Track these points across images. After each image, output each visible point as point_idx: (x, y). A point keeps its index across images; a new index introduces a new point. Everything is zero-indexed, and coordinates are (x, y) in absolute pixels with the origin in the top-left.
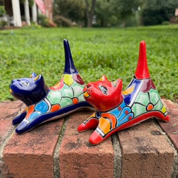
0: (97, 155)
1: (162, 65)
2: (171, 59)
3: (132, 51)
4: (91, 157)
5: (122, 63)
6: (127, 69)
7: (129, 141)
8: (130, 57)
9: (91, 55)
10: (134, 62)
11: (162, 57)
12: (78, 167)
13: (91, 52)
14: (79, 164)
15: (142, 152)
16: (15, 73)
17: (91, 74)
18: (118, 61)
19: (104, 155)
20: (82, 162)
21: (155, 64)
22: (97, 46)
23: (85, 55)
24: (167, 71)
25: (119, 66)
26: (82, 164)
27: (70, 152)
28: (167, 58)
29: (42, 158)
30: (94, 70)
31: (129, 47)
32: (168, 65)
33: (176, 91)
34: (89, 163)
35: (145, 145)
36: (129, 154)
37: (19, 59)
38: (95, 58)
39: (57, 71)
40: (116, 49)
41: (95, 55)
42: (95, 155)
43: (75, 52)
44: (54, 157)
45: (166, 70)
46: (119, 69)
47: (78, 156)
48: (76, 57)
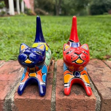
0: (84, 100)
1: (110, 39)
7: (105, 90)
8: (88, 34)
9: (62, 32)
11: (109, 34)
12: (69, 109)
16: (14, 43)
21: (105, 38)
27: (64, 98)
29: (43, 102)
34: (77, 106)
38: (65, 34)
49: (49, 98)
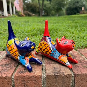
0: (33, 76)
1: (73, 33)
2: (78, 30)
3: (59, 27)
4: (30, 77)
5: (54, 33)
6: (56, 36)
7: (50, 69)
8: (58, 30)
9: (39, 29)
10: (60, 32)
11: (74, 30)
12: (24, 83)
13: (40, 28)
14: (24, 81)
15: (56, 74)
16: (1, 38)
17: (38, 38)
18: (52, 32)
19: (37, 76)
20: (26, 80)
21: (70, 33)
22: (43, 25)
23: (36, 29)
24: (76, 36)
25: (52, 34)
26: (26, 81)
27: (20, 75)
28: (76, 30)
29: (5, 78)
30: (40, 36)
31: (58, 25)
32: (76, 33)
33: (78, 45)
34: (29, 81)
35: (58, 71)
36: (49, 76)
37: (4, 31)
38: (41, 31)
39: (22, 37)
40: (52, 26)
41: (41, 29)
42: (32, 76)
43: (32, 28)
44: (12, 78)
45: (75, 36)
46: (52, 36)
47: (24, 77)
48: (32, 30)
49: (10, 76)
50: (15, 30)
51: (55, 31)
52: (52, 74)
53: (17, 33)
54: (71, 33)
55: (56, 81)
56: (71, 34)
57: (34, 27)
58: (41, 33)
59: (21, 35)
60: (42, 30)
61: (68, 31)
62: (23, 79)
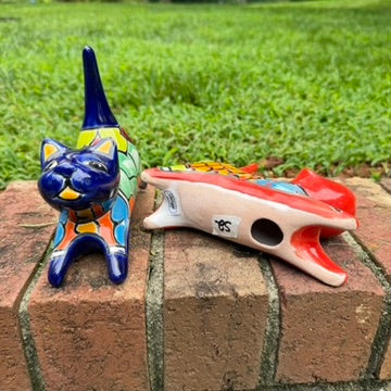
0: (109, 304)
1: (304, 97)
3: (245, 64)
4: (96, 308)
5: (219, 93)
7: (184, 272)
8: (239, 78)
9: (151, 72)
10: (246, 89)
11: (309, 78)
12: (72, 329)
13: (152, 66)
14: (70, 323)
15: (202, 294)
17: (143, 120)
18: (209, 87)
19: (123, 304)
20: (79, 319)
21: (288, 95)
22: (168, 50)
23: (137, 72)
24: (313, 112)
25: (211, 100)
26: (79, 322)
27: (51, 299)
28: (320, 78)
30: (152, 109)
32: (316, 97)
33: (320, 157)
34: (92, 321)
35: (213, 279)
36: (175, 300)
38: (159, 81)
39: (67, 111)
40: (210, 57)
41: (159, 73)
42: (103, 304)
43: (117, 64)
44: (20, 311)
45: (311, 109)
46: (210, 107)
47: (69, 308)
48: (116, 79)
49: (8, 302)
50: (38, 74)
51: (222, 85)
52: (190, 293)
53: (47, 91)
54: (293, 93)
55: (203, 321)
56: (293, 102)
57: (126, 61)
58: (157, 94)
59: (65, 104)
60: (163, 75)
61: (284, 84)
62: (66, 316)
